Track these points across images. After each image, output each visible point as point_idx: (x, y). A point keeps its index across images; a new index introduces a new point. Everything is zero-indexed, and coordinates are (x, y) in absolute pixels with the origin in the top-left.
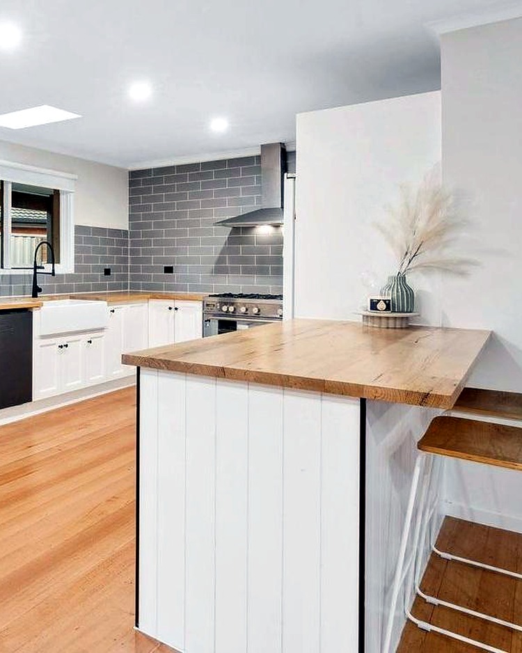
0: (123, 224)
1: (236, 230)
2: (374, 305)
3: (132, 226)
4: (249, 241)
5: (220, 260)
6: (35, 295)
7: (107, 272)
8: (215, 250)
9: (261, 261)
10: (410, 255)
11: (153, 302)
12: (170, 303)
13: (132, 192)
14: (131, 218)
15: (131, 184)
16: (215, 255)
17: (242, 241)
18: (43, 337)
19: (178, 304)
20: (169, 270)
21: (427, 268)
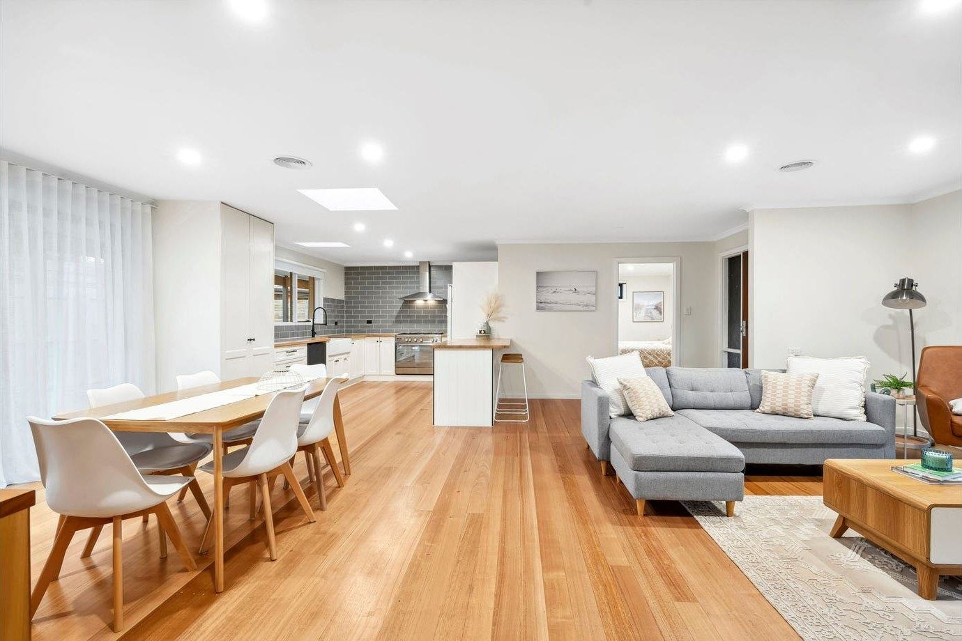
0: (342, 296)
1: (406, 302)
2: (480, 332)
3: (346, 298)
4: (413, 307)
5: (398, 317)
6: (313, 336)
7: (336, 323)
8: (395, 312)
9: (418, 317)
10: (489, 315)
11: (367, 339)
12: (378, 339)
13: (346, 279)
14: (346, 293)
15: (346, 274)
16: (395, 314)
17: (409, 307)
18: (330, 356)
19: (381, 339)
20: (369, 322)
21: (494, 320)
